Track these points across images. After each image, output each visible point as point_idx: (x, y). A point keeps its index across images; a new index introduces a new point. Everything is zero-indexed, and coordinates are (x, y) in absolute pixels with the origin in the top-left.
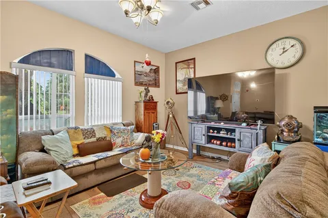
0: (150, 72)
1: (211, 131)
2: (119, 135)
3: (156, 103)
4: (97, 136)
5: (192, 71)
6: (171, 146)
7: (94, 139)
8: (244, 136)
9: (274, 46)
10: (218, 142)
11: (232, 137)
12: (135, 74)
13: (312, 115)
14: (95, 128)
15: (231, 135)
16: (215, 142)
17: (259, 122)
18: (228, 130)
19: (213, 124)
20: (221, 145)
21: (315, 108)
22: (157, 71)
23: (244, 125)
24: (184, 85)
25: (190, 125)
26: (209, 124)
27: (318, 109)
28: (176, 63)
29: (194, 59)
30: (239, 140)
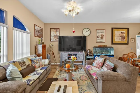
0: (40, 30)
1: (69, 55)
2: (37, 61)
3: (45, 45)
4: (27, 65)
5: (58, 33)
6: (53, 64)
7: (25, 67)
8: (80, 55)
9: (84, 30)
11: (76, 56)
12: (35, 31)
13: (93, 49)
14: (24, 60)
17: (84, 51)
18: (74, 54)
19: (70, 53)
21: (94, 47)
22: (42, 30)
23: (80, 52)
24: (54, 38)
25: (61, 54)
26: (68, 53)
27: (95, 47)
28: (50, 28)
29: (59, 28)
30: (79, 57)
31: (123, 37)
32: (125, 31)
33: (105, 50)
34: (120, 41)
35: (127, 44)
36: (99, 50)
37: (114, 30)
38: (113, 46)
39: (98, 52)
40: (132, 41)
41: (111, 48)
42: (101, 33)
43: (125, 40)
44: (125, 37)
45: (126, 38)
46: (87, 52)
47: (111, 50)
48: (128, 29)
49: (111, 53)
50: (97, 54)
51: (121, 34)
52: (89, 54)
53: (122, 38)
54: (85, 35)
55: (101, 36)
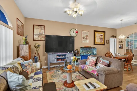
0: (21, 26)
1: (57, 56)
2: (29, 66)
4: (20, 71)
8: (69, 56)
10: (61, 60)
11: (65, 57)
12: (17, 26)
15: (64, 56)
16: (59, 60)
18: (63, 55)
19: (59, 54)
20: (62, 61)
23: (69, 53)
24: (39, 37)
25: (49, 55)
26: (57, 54)
27: (81, 48)
28: (34, 25)
29: (45, 26)
30: (68, 58)
32: (103, 34)
33: (89, 51)
34: (100, 42)
35: (104, 45)
36: (85, 50)
37: (96, 32)
38: (95, 46)
39: (85, 52)
40: (107, 43)
41: (94, 48)
42: (86, 35)
43: (103, 41)
44: (103, 39)
46: (75, 52)
47: (94, 50)
48: (105, 32)
49: (94, 52)
50: (83, 54)
51: (100, 36)
52: (77, 54)
53: (101, 40)
54: (73, 36)
55: (86, 37)
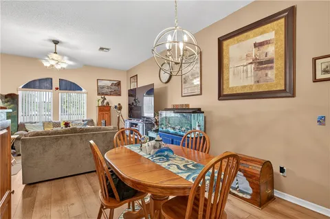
0: (111, 85)
3: (110, 107)
12: (98, 88)
31: (262, 64)
32: (271, 33)
34: (250, 82)
35: (289, 91)
37: (226, 43)
40: (319, 76)
43: (271, 74)
44: (271, 61)
45: (279, 64)
51: (254, 51)
53: (257, 69)
54: (164, 81)
